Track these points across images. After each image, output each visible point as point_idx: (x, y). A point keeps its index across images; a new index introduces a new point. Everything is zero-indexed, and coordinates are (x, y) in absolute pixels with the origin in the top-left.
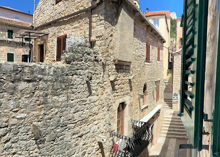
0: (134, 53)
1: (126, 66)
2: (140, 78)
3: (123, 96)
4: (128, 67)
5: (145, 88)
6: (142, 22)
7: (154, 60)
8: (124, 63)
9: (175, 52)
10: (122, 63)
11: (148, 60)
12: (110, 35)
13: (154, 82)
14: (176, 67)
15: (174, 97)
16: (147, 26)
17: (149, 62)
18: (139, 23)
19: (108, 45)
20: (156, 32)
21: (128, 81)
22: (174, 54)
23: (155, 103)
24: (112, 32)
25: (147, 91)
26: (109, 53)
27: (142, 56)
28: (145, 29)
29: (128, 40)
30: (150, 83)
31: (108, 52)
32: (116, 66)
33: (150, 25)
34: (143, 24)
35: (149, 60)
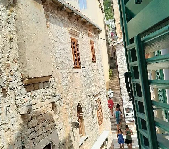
0: (53, 59)
1: (44, 83)
2: (70, 96)
3: (46, 134)
4: (46, 83)
5: (79, 110)
6: (59, 9)
7: (87, 63)
8: (39, 79)
9: (116, 44)
10: (35, 81)
11: (77, 64)
12: (8, 40)
13: (92, 97)
14: (121, 66)
15: (127, 115)
16: (69, 13)
17: (80, 67)
18: (54, 12)
19: (8, 57)
20: (85, 21)
21: (51, 105)
22: (116, 46)
23: (99, 130)
24: (12, 35)
25: (83, 113)
26: (11, 69)
27: (67, 61)
28: (66, 19)
29: (40, 44)
30: (86, 100)
31: (9, 67)
32: (27, 87)
33: (73, 12)
34: (62, 12)
35: (80, 64)
